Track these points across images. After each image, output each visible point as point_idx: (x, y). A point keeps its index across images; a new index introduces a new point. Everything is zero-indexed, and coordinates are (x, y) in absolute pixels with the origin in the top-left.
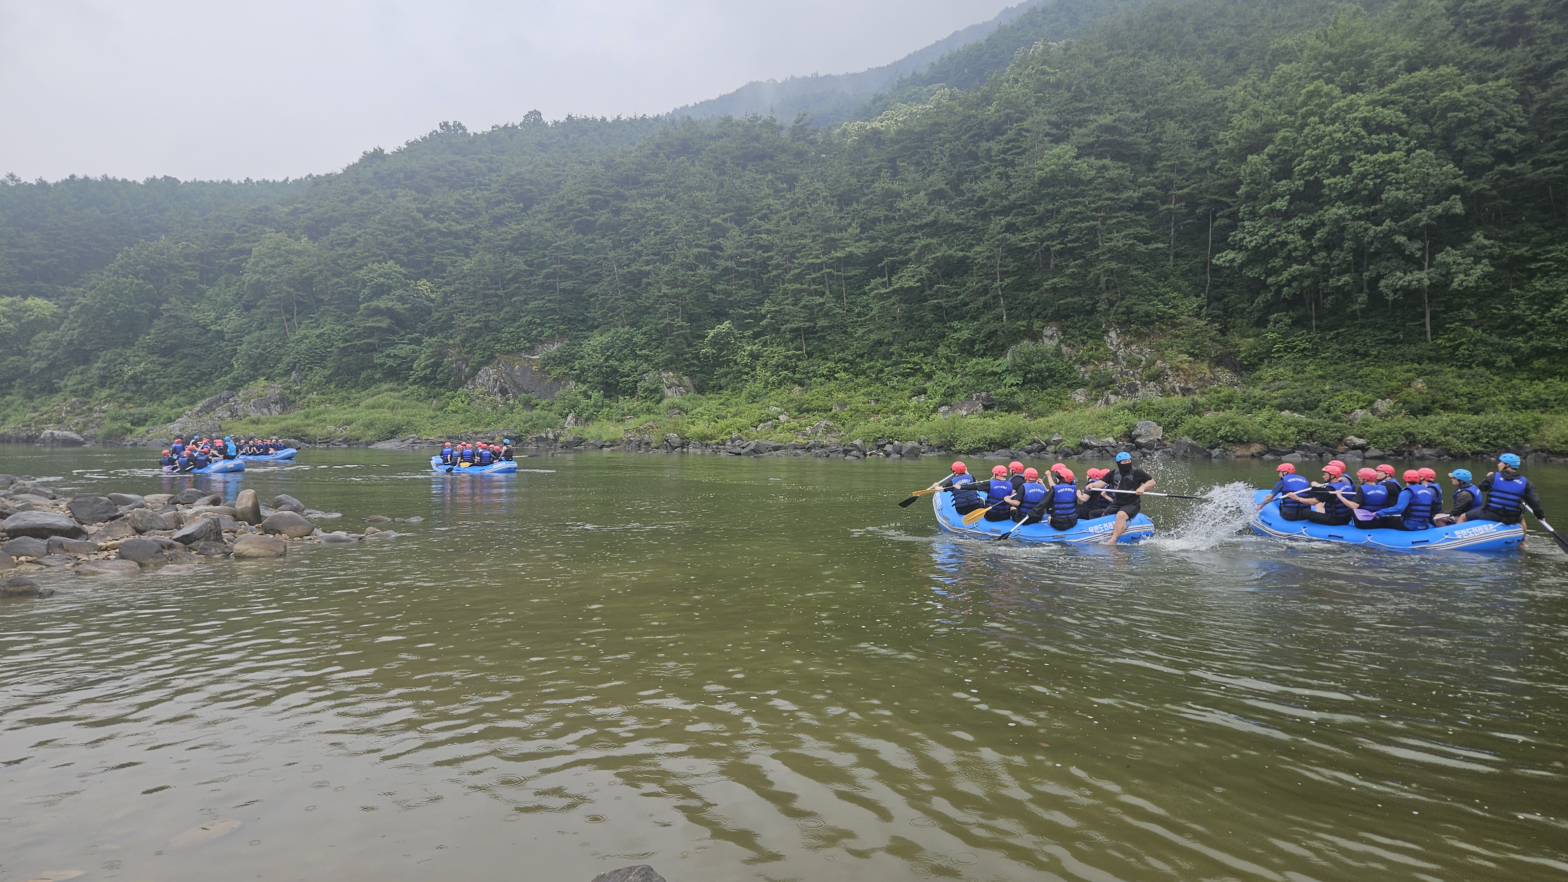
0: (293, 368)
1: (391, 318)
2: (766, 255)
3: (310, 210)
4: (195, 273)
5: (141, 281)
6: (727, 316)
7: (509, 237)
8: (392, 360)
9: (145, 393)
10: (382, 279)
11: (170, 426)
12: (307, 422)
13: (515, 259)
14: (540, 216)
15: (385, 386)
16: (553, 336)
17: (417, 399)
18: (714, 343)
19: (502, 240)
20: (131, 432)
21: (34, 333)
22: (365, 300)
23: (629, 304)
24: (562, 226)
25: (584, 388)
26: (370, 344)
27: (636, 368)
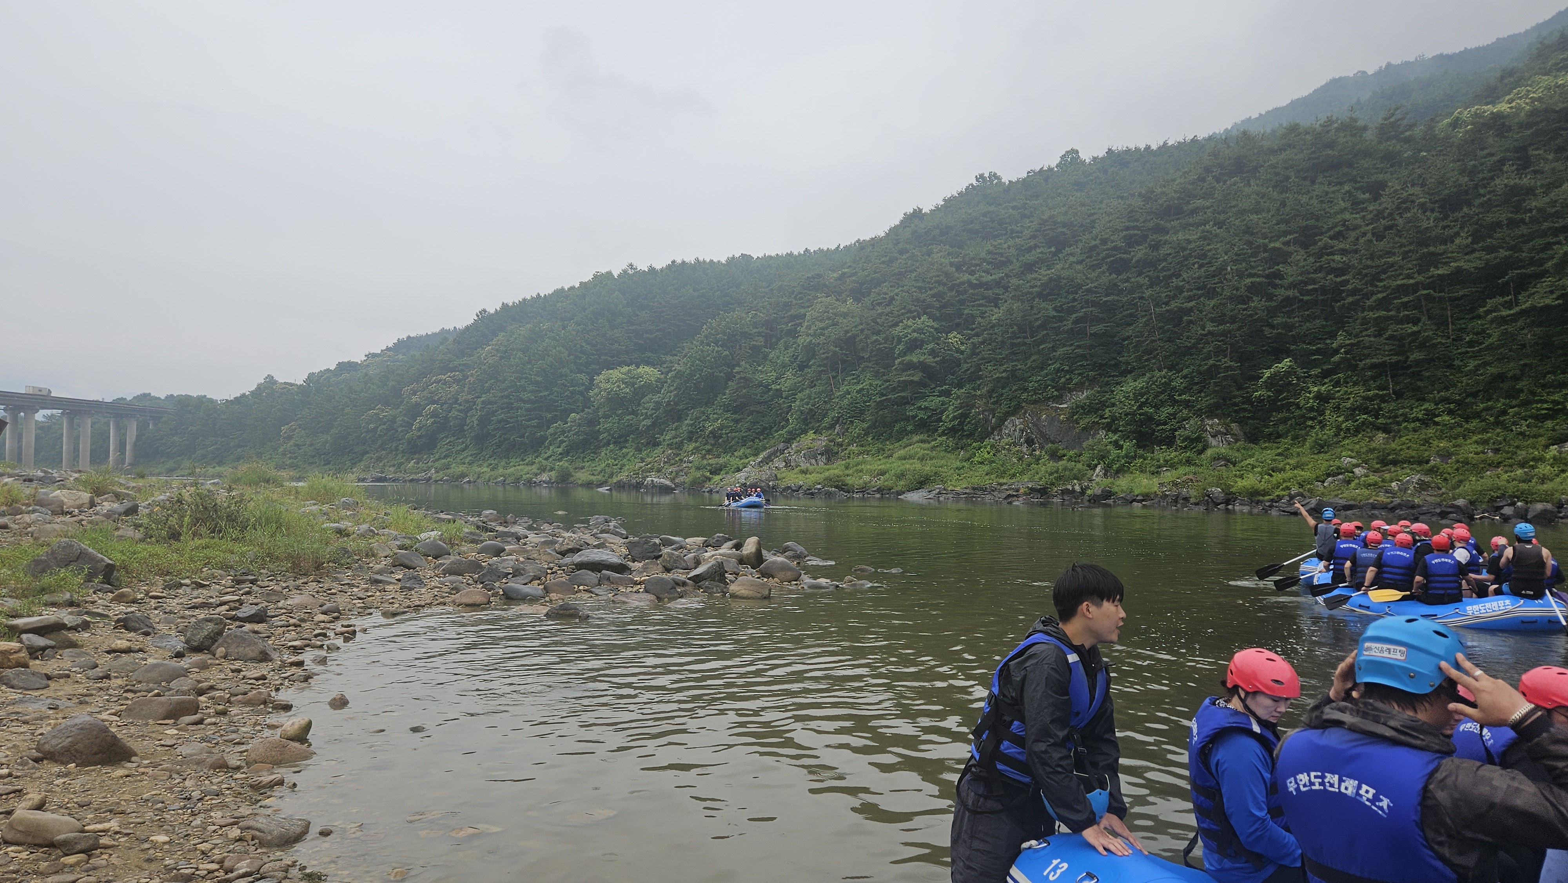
0: (837, 422)
1: (923, 372)
2: (1339, 279)
3: (855, 274)
4: (762, 339)
5: (720, 349)
6: (1288, 353)
7: (1039, 283)
8: (923, 412)
9: (720, 445)
10: (915, 335)
11: (738, 475)
12: (847, 472)
13: (1043, 305)
14: (1071, 259)
15: (916, 438)
16: (1082, 384)
17: (946, 451)
18: (1270, 384)
19: (1031, 287)
20: (710, 479)
21: (643, 396)
22: (900, 356)
23: (1167, 345)
24: (1093, 268)
25: (1115, 437)
26: (903, 397)
27: (1174, 415)
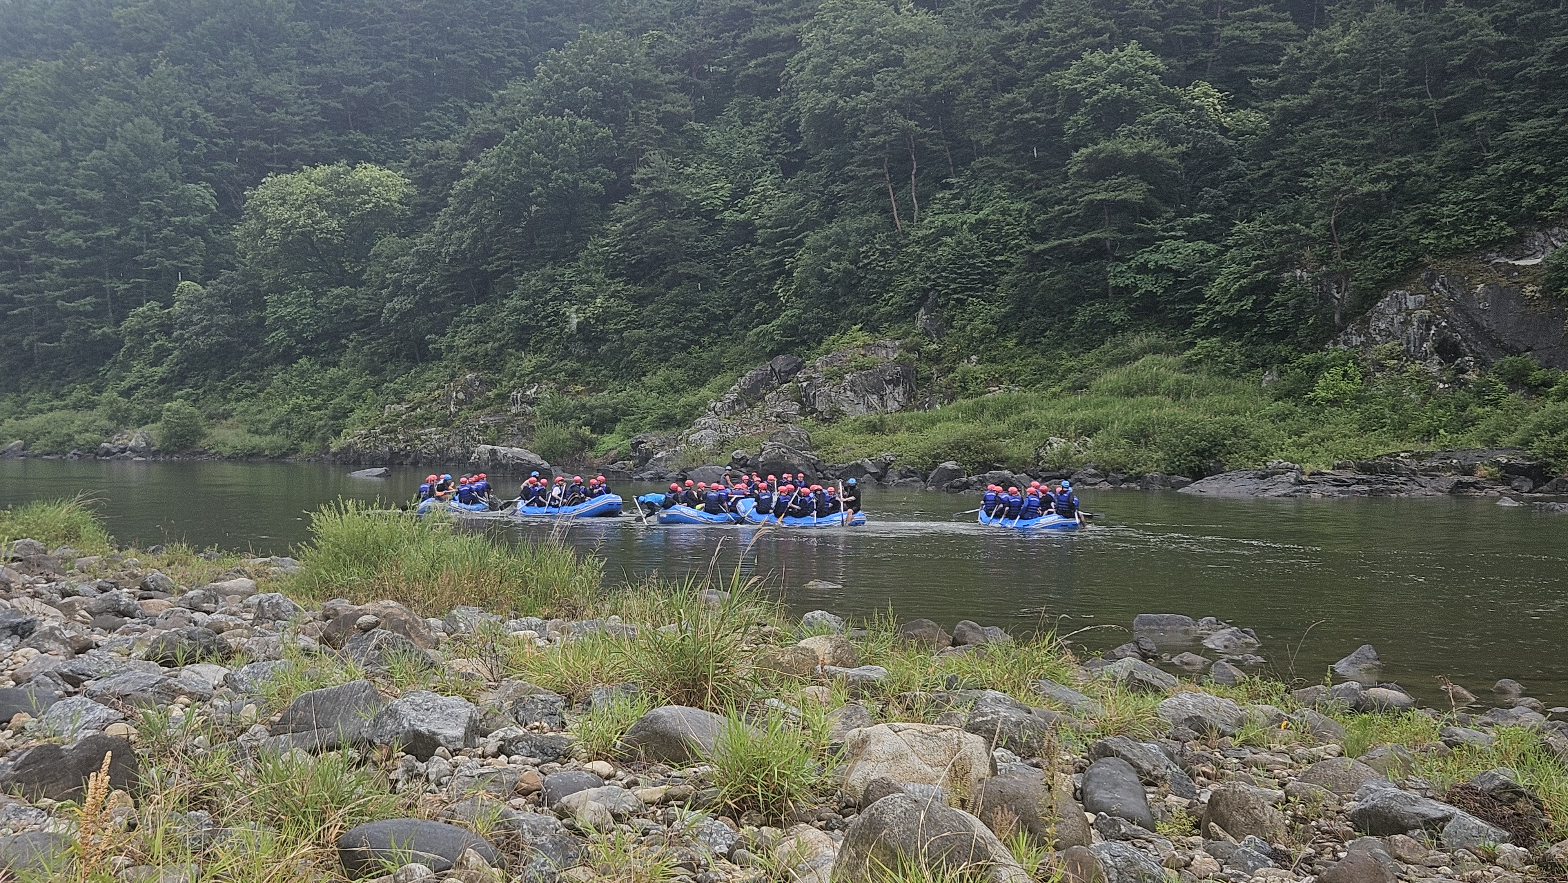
0: (920, 302)
1: (1145, 178)
8: (1150, 278)
10: (1115, 88)
26: (1100, 242)
